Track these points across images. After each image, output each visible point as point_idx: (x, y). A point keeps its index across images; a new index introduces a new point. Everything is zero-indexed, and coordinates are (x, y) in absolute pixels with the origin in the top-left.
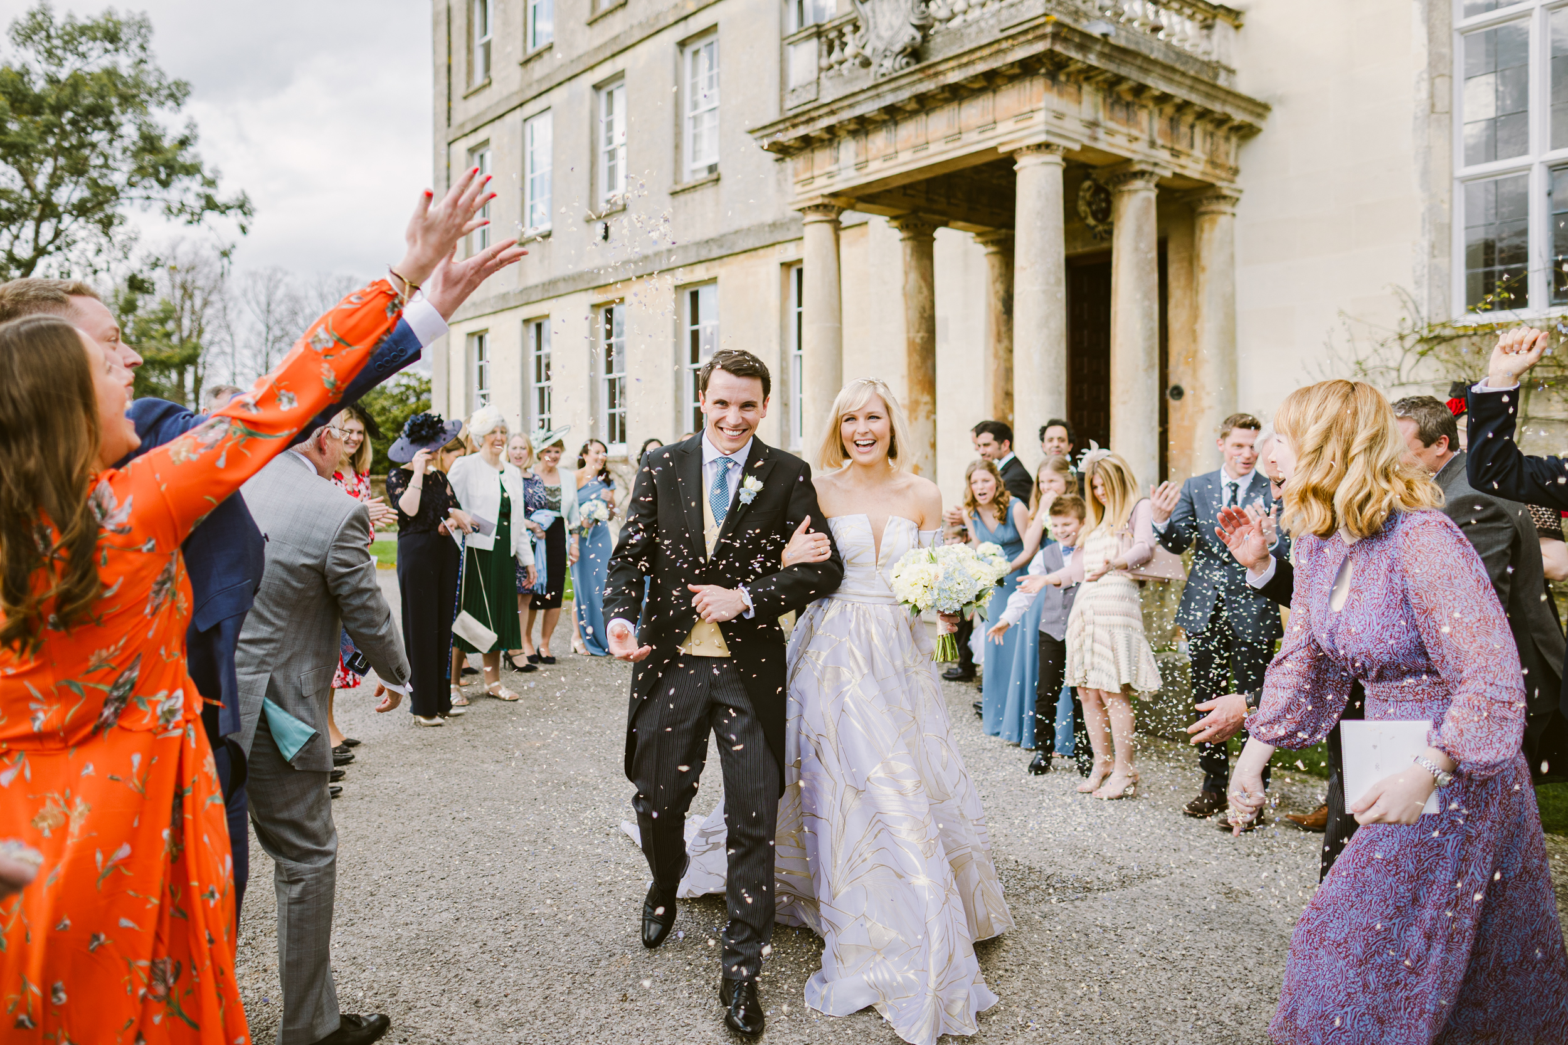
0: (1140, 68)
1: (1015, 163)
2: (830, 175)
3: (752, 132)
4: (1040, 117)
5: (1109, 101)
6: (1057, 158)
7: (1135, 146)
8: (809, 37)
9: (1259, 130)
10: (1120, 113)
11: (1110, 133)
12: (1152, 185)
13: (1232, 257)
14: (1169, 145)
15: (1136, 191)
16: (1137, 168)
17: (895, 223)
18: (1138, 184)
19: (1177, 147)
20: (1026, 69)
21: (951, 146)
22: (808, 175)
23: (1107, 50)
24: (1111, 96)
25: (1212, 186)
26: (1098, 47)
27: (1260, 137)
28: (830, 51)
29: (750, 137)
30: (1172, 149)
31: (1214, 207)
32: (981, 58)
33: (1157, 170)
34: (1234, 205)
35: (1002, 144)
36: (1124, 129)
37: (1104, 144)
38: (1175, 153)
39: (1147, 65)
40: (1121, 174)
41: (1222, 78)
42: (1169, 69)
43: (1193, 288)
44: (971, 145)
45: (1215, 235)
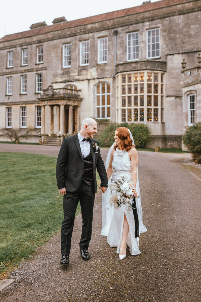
2: (44, 103)
4: (62, 103)
5: (68, 100)
6: (64, 106)
11: (68, 103)
15: (71, 107)
16: (71, 105)
22: (42, 103)
25: (78, 105)
26: (67, 97)
27: (82, 101)
28: (44, 92)
30: (74, 103)
31: (78, 107)
33: (73, 105)
34: (80, 107)
35: (59, 104)
36: (70, 102)
39: (71, 98)
40: (69, 105)
41: (79, 96)
42: (73, 98)
43: (77, 114)
44: (57, 103)
45: (78, 109)
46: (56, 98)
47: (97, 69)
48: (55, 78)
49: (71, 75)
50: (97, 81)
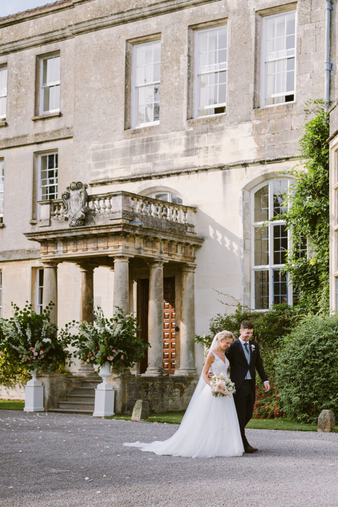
0: (154, 233)
1: (114, 260)
2: (54, 253)
3: (25, 234)
4: (121, 248)
5: (145, 241)
6: (127, 260)
7: (155, 254)
8: (47, 204)
9: (201, 246)
10: (149, 244)
11: (146, 251)
12: (162, 265)
13: (193, 286)
14: (168, 252)
15: (156, 267)
16: (156, 260)
17: (79, 266)
18: (157, 265)
19: (171, 253)
20: (117, 234)
21: (94, 251)
22: (46, 251)
23: (141, 229)
24: (145, 239)
25: (186, 263)
26: (139, 229)
27: (202, 248)
28: (55, 210)
29: (24, 236)
30: (168, 254)
31: (187, 270)
32: (103, 229)
33: (163, 261)
34: (194, 269)
35: (110, 254)
36: (151, 249)
37: (143, 254)
38: (170, 255)
39: (156, 232)
40: (151, 261)
41: (189, 229)
42: (164, 232)
43: (181, 295)
44: (101, 252)
45: (187, 279)
46: (94, 232)
47: (257, 128)
48: (103, 165)
49: (161, 152)
50: (257, 171)
